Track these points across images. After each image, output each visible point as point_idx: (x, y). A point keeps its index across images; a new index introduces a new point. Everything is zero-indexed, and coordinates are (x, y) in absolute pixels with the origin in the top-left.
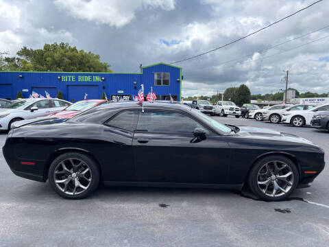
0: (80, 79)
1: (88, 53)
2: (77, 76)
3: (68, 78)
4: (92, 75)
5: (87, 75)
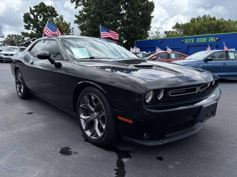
0: (198, 41)
1: (227, 20)
2: (196, 39)
3: (189, 40)
4: (208, 37)
5: (204, 37)
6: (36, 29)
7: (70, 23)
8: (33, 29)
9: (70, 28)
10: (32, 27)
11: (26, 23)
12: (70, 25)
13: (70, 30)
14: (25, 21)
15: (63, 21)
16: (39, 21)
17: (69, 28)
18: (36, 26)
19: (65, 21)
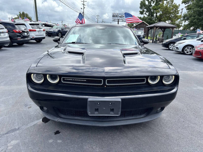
6: (148, 13)
7: (179, 5)
8: (145, 14)
9: (179, 9)
10: (145, 12)
11: (141, 9)
12: (179, 6)
13: (178, 11)
14: (141, 8)
15: (173, 3)
16: (152, 6)
17: (177, 10)
18: (149, 10)
19: (175, 3)
